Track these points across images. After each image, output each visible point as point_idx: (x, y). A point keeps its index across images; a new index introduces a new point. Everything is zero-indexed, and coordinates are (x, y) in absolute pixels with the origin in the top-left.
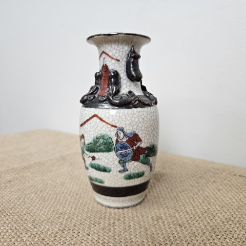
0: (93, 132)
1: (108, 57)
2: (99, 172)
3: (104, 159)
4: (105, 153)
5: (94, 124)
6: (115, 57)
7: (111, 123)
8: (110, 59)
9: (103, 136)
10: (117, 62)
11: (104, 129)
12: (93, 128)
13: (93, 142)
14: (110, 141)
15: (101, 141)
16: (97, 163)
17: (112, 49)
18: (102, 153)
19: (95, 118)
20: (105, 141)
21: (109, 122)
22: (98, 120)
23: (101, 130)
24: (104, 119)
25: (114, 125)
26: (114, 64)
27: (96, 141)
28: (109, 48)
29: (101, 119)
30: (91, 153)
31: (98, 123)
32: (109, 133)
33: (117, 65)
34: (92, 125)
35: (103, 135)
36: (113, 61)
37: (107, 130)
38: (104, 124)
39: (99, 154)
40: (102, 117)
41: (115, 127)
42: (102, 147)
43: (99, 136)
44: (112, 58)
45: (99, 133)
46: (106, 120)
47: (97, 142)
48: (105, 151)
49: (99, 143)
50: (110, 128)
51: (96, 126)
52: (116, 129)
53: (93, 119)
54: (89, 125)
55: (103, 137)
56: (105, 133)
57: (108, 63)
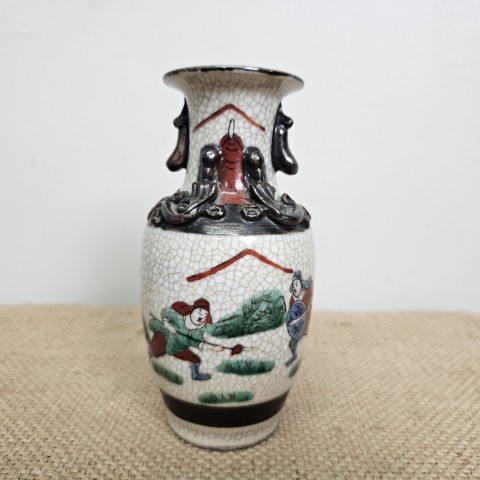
0: (241, 291)
1: (244, 119)
2: (246, 378)
3: (264, 344)
4: (267, 332)
5: (245, 270)
6: (257, 122)
7: (282, 265)
8: (248, 124)
9: (268, 296)
10: (260, 132)
11: (269, 279)
12: (244, 281)
13: (241, 313)
14: (281, 303)
15: (263, 306)
16: (245, 359)
17: (253, 104)
18: (262, 334)
19: (247, 257)
20: (271, 306)
21: (279, 263)
22: (257, 262)
23: (264, 284)
24: (269, 258)
25: (288, 267)
26: (254, 136)
27: (249, 311)
28: (249, 99)
29: (263, 259)
30: (232, 339)
31: (255, 269)
32: (279, 287)
33: (260, 137)
34: (239, 274)
35: (267, 293)
36: (254, 129)
37: (277, 280)
38: (270, 268)
39: (255, 337)
40: (265, 253)
41: (290, 271)
42: (264, 320)
43: (258, 296)
44: (253, 123)
45: (260, 289)
46: (274, 260)
47: (252, 311)
48: (269, 328)
49: (257, 312)
50: (280, 277)
51: (252, 274)
52: (291, 275)
53: (241, 261)
54: (230, 275)
55: (267, 298)
56: (271, 288)
57: (242, 131)
